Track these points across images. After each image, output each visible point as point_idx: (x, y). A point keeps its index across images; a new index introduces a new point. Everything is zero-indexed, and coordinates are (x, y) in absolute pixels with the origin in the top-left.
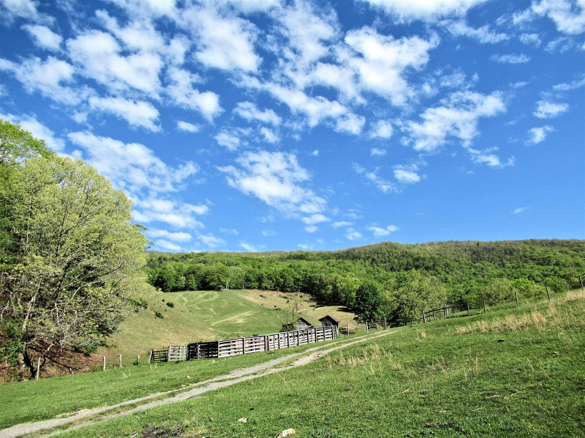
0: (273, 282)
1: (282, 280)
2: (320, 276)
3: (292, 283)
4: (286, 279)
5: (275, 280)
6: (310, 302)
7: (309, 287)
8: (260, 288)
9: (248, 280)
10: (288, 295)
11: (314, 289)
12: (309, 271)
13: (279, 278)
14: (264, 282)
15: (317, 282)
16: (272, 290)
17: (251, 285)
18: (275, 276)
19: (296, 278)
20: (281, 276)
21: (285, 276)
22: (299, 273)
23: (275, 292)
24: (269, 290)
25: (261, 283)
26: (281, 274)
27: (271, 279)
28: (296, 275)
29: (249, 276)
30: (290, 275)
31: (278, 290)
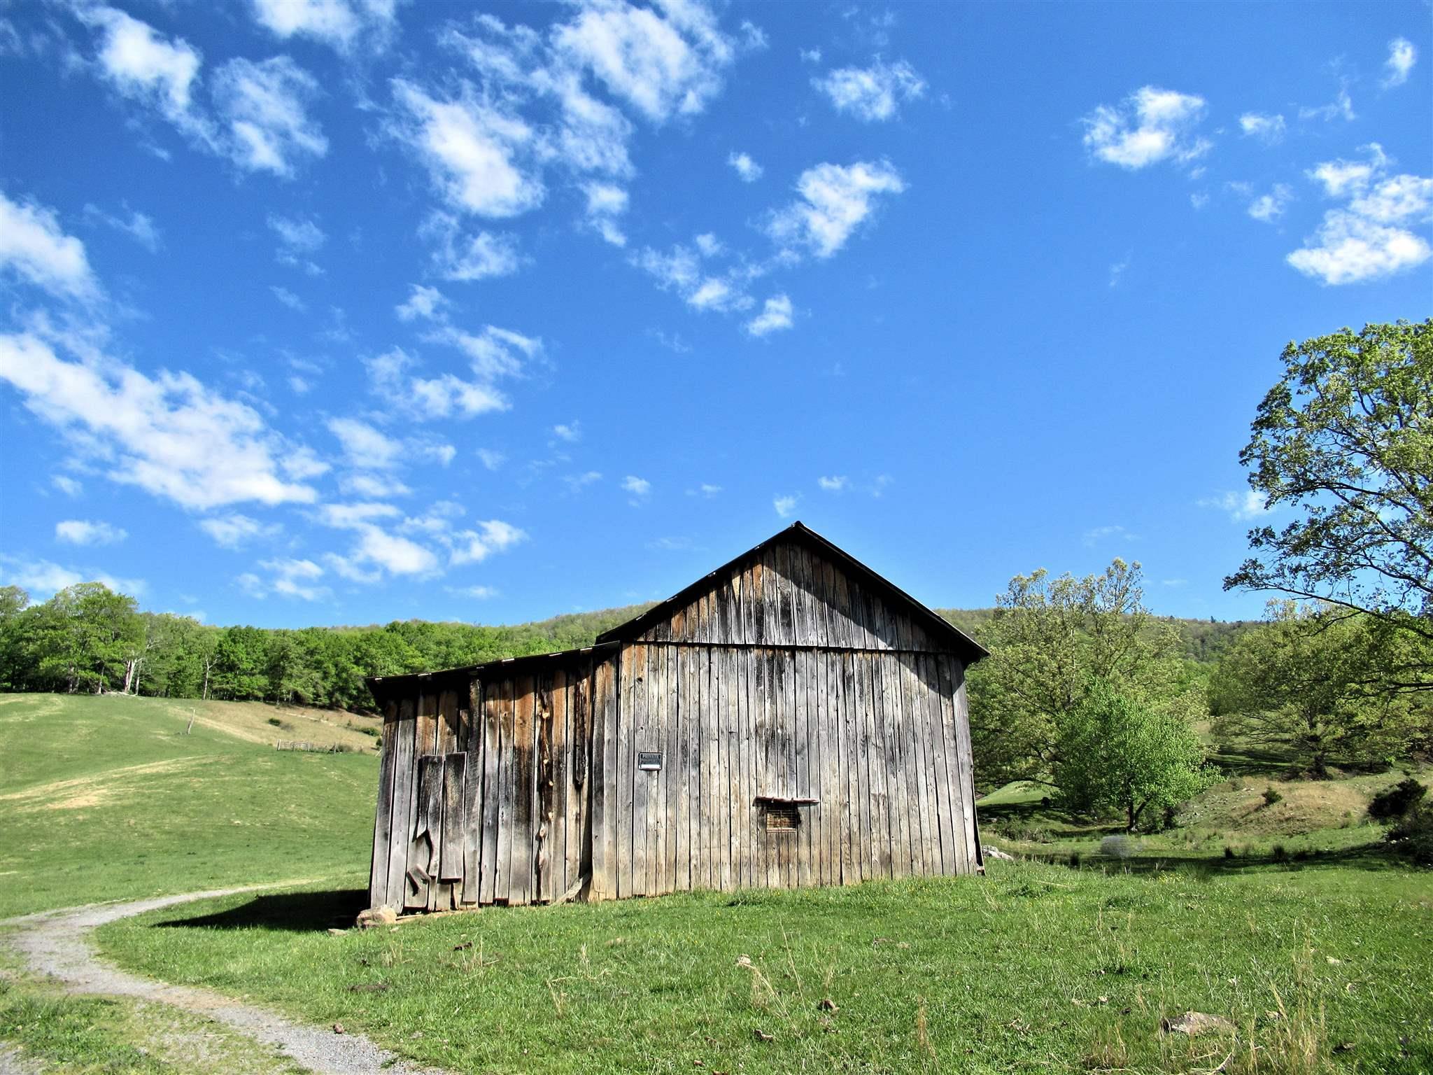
0: (325, 676)
1: (359, 670)
5: (333, 671)
8: (271, 698)
9: (226, 666)
12: (458, 644)
13: (349, 665)
14: (291, 676)
16: (322, 707)
17: (240, 686)
18: (334, 657)
19: (412, 668)
20: (355, 657)
21: (372, 657)
22: (421, 651)
23: (330, 713)
24: (307, 705)
25: (280, 679)
26: (358, 648)
27: (318, 665)
28: (413, 657)
29: (233, 652)
30: (390, 654)
31: (345, 705)
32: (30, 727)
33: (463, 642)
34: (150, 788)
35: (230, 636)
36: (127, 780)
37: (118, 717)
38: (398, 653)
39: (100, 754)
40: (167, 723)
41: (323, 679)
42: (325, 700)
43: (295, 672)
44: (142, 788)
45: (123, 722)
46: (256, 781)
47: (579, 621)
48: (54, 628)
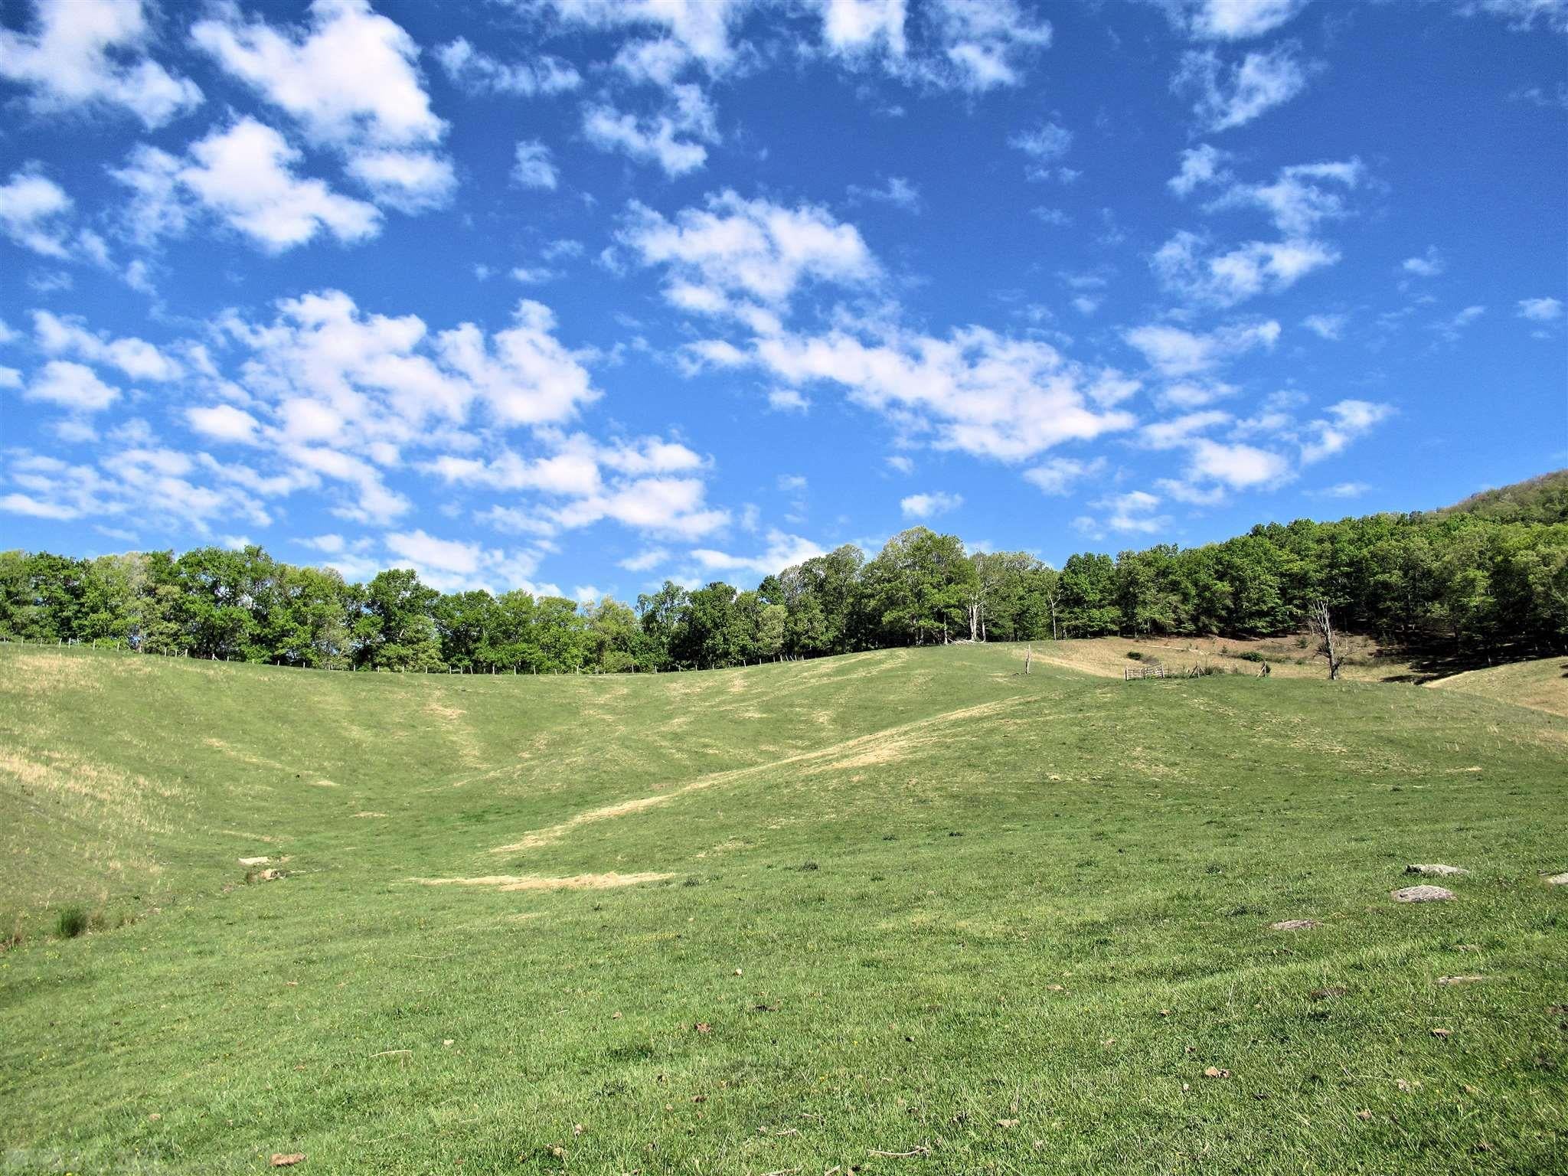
0: (1186, 598)
1: (1224, 587)
2: (1406, 550)
3: (1273, 600)
4: (1243, 581)
5: (1193, 591)
6: (1376, 665)
7: (1358, 604)
8: (1128, 630)
9: (1072, 600)
10: (1262, 647)
11: (1382, 613)
12: (1346, 538)
13: (1211, 582)
14: (1144, 603)
15: (1395, 577)
16: (1189, 635)
17: (1089, 620)
18: (1190, 574)
19: (1290, 575)
20: (1217, 572)
21: (1238, 569)
22: (1299, 554)
23: (1199, 641)
24: (1169, 635)
25: (1134, 608)
26: (1219, 561)
27: (1174, 587)
28: (1288, 562)
29: (1076, 584)
30: (1259, 562)
31: (1215, 629)
32: (871, 680)
33: (1352, 535)
34: (955, 735)
35: (1069, 567)
36: (934, 728)
37: (957, 664)
38: (1269, 560)
39: (934, 702)
40: (1007, 664)
41: (1183, 603)
42: (1190, 627)
43: (1149, 597)
44: (945, 736)
45: (963, 668)
46: (1089, 718)
47: (1508, 496)
48: (889, 581)
